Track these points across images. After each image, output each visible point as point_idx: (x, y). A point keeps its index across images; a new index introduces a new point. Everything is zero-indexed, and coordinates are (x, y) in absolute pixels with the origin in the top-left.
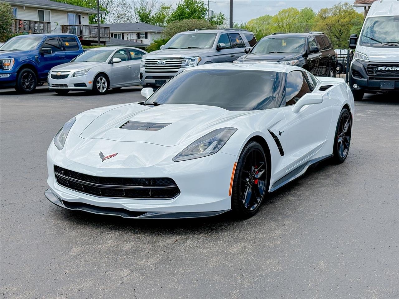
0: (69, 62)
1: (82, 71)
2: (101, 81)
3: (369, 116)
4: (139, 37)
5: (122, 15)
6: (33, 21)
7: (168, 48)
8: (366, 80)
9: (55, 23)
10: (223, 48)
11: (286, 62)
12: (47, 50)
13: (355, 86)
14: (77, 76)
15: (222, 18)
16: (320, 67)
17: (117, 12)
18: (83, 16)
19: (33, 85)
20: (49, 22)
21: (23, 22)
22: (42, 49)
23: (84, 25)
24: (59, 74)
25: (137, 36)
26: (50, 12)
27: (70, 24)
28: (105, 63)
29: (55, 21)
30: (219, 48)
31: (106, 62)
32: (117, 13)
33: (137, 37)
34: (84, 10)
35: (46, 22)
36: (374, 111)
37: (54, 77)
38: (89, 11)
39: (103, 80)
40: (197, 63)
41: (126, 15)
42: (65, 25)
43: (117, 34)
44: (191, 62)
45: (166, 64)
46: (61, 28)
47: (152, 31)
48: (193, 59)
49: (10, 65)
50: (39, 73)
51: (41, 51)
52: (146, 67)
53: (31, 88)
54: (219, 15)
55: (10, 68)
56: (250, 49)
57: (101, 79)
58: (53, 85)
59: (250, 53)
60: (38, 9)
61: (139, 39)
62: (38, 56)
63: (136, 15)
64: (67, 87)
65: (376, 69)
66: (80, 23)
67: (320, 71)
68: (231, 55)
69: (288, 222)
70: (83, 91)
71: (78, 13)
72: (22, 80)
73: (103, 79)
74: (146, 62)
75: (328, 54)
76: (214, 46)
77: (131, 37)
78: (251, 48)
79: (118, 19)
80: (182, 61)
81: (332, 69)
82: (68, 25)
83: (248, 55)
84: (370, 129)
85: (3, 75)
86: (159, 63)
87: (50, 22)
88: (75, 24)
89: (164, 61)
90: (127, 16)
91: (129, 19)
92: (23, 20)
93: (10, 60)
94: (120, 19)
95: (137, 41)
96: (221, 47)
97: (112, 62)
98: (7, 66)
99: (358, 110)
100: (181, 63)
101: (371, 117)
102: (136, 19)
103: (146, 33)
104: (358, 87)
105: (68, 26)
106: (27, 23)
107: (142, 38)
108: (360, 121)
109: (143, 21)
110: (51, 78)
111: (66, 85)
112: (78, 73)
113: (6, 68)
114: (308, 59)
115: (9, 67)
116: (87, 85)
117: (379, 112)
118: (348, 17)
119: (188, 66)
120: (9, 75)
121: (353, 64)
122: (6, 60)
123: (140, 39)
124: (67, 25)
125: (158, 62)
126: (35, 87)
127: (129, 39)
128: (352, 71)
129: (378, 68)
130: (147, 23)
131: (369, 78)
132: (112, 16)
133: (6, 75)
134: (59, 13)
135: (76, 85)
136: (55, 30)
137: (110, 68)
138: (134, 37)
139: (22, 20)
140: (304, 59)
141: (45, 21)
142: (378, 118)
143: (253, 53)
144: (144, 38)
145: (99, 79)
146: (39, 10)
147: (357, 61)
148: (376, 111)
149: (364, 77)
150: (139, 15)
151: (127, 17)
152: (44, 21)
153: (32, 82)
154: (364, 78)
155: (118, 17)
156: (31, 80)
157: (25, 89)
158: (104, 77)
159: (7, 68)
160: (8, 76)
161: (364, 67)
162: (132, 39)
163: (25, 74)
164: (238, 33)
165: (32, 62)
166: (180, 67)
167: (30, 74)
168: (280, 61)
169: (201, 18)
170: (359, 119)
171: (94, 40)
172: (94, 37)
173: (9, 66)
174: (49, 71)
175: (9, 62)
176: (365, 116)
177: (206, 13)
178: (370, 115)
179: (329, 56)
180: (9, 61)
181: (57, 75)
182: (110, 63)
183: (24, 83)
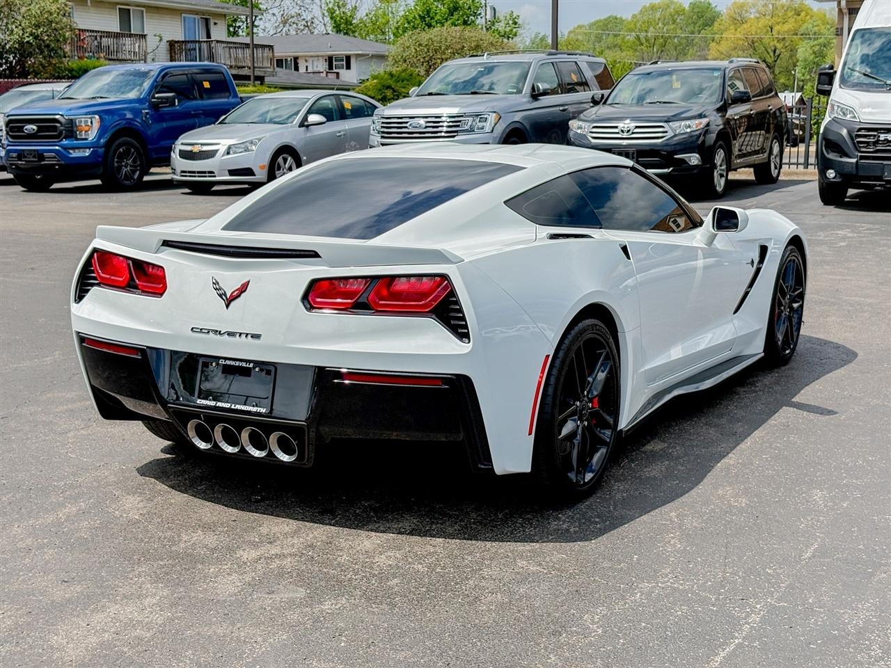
0: (214, 124)
1: (246, 142)
2: (285, 163)
3: (863, 235)
4: (331, 67)
5: (292, 17)
6: (109, 32)
7: (427, 93)
8: (854, 160)
9: (155, 36)
10: (545, 93)
11: (683, 124)
12: (167, 98)
13: (831, 174)
14: (234, 153)
15: (515, 23)
16: (750, 133)
17: (282, 9)
18: (216, 21)
19: (138, 173)
20: (142, 35)
21: (87, 34)
22: (156, 96)
23: (218, 42)
24: (196, 149)
25: (327, 63)
26: (142, 11)
27: (187, 39)
28: (291, 127)
29: (155, 32)
30: (537, 93)
31: (294, 123)
32: (282, 12)
33: (327, 67)
34: (218, 8)
35: (137, 35)
36: (871, 226)
37: (186, 155)
38: (228, 9)
39: (288, 161)
40: (493, 125)
41: (302, 18)
42: (177, 40)
43: (282, 60)
44: (479, 124)
45: (426, 127)
46: (168, 47)
47: (360, 52)
48: (483, 116)
49: (91, 130)
50: (149, 147)
51: (155, 100)
52: (383, 135)
53: (134, 179)
54: (508, 17)
55: (92, 135)
56: (603, 95)
57: (285, 160)
58: (182, 172)
59: (603, 104)
60: (118, 6)
61: (332, 69)
62: (147, 111)
63: (325, 18)
64: (215, 176)
65: (876, 139)
66: (209, 36)
67: (750, 143)
68: (561, 108)
69: (741, 429)
70: (247, 186)
71: (204, 15)
72: (117, 162)
73: (289, 158)
74: (383, 123)
75: (769, 106)
76: (527, 89)
77: (315, 67)
78: (606, 92)
79: (284, 26)
80: (460, 121)
81: (775, 138)
82: (183, 40)
83: (600, 108)
84: (870, 263)
85: (77, 151)
86: (410, 125)
87: (145, 35)
88: (197, 39)
89: (422, 122)
90: (304, 19)
91: (308, 26)
92: (88, 30)
93: (91, 118)
94: (287, 25)
95: (327, 76)
96: (541, 91)
97: (306, 123)
98: (84, 132)
99: (839, 223)
100: (458, 126)
101: (868, 239)
102: (323, 25)
103: (348, 58)
104: (836, 176)
105: (183, 42)
106: (96, 37)
107: (339, 68)
108: (847, 246)
109: (338, 31)
110: (178, 157)
111: (212, 172)
112: (236, 147)
113: (82, 135)
114: (727, 117)
115: (89, 134)
116: (256, 173)
117: (884, 229)
118: (793, 20)
119: (474, 131)
120: (88, 150)
121: (825, 128)
122: (83, 119)
123: (335, 70)
124: (180, 40)
125: (409, 123)
126: (141, 176)
127: (309, 71)
128: (824, 143)
129: (879, 137)
130: (349, 35)
131: (861, 156)
132: (269, 20)
133: (82, 150)
134: (163, 14)
135: (232, 173)
136: (156, 51)
137: (303, 136)
138: (322, 66)
139: (85, 30)
140: (721, 116)
141: (132, 32)
142: (881, 240)
143: (609, 104)
144: (343, 68)
145: (280, 160)
146: (119, 9)
147: (834, 120)
148: (877, 227)
149: (850, 154)
150: (332, 18)
151: (304, 23)
152: (130, 31)
153: (136, 167)
154: (850, 157)
155: (285, 23)
156: (134, 161)
157: (122, 180)
158: (291, 156)
159: (83, 137)
160: (87, 153)
161: (849, 133)
162: (316, 70)
163: (121, 150)
164: (575, 60)
165: (134, 124)
166: (456, 134)
167: (133, 150)
168: (670, 122)
169: (470, 24)
170: (845, 241)
171: (240, 73)
172: (239, 68)
173: (90, 132)
174: (174, 143)
175: (89, 124)
176: (855, 235)
177: (479, 12)
178: (865, 233)
179: (771, 110)
180: (89, 120)
181: (191, 151)
182: (301, 125)
183: (120, 168)
